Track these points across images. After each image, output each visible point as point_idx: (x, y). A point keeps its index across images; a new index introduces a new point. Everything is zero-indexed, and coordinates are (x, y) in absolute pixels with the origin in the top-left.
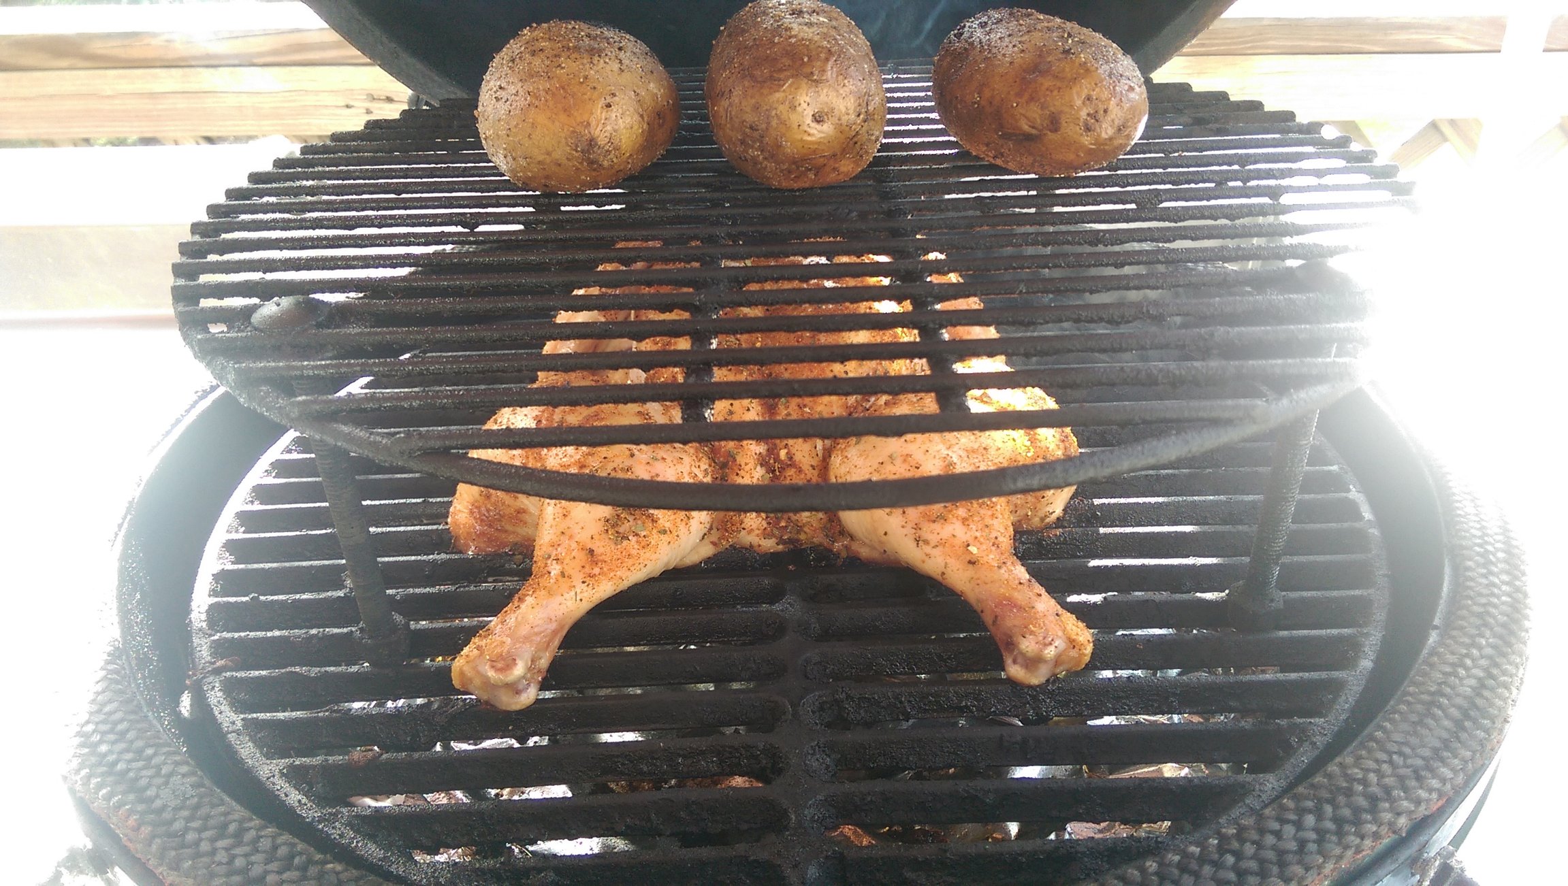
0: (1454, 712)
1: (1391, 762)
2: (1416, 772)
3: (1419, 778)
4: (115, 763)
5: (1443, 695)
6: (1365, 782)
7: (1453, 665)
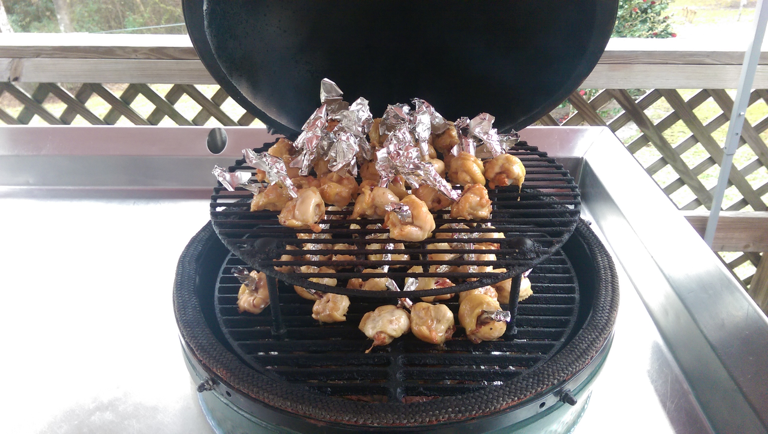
0: (578, 353)
3: (563, 370)
4: (215, 357)
5: (577, 348)
6: (548, 371)
7: (583, 340)
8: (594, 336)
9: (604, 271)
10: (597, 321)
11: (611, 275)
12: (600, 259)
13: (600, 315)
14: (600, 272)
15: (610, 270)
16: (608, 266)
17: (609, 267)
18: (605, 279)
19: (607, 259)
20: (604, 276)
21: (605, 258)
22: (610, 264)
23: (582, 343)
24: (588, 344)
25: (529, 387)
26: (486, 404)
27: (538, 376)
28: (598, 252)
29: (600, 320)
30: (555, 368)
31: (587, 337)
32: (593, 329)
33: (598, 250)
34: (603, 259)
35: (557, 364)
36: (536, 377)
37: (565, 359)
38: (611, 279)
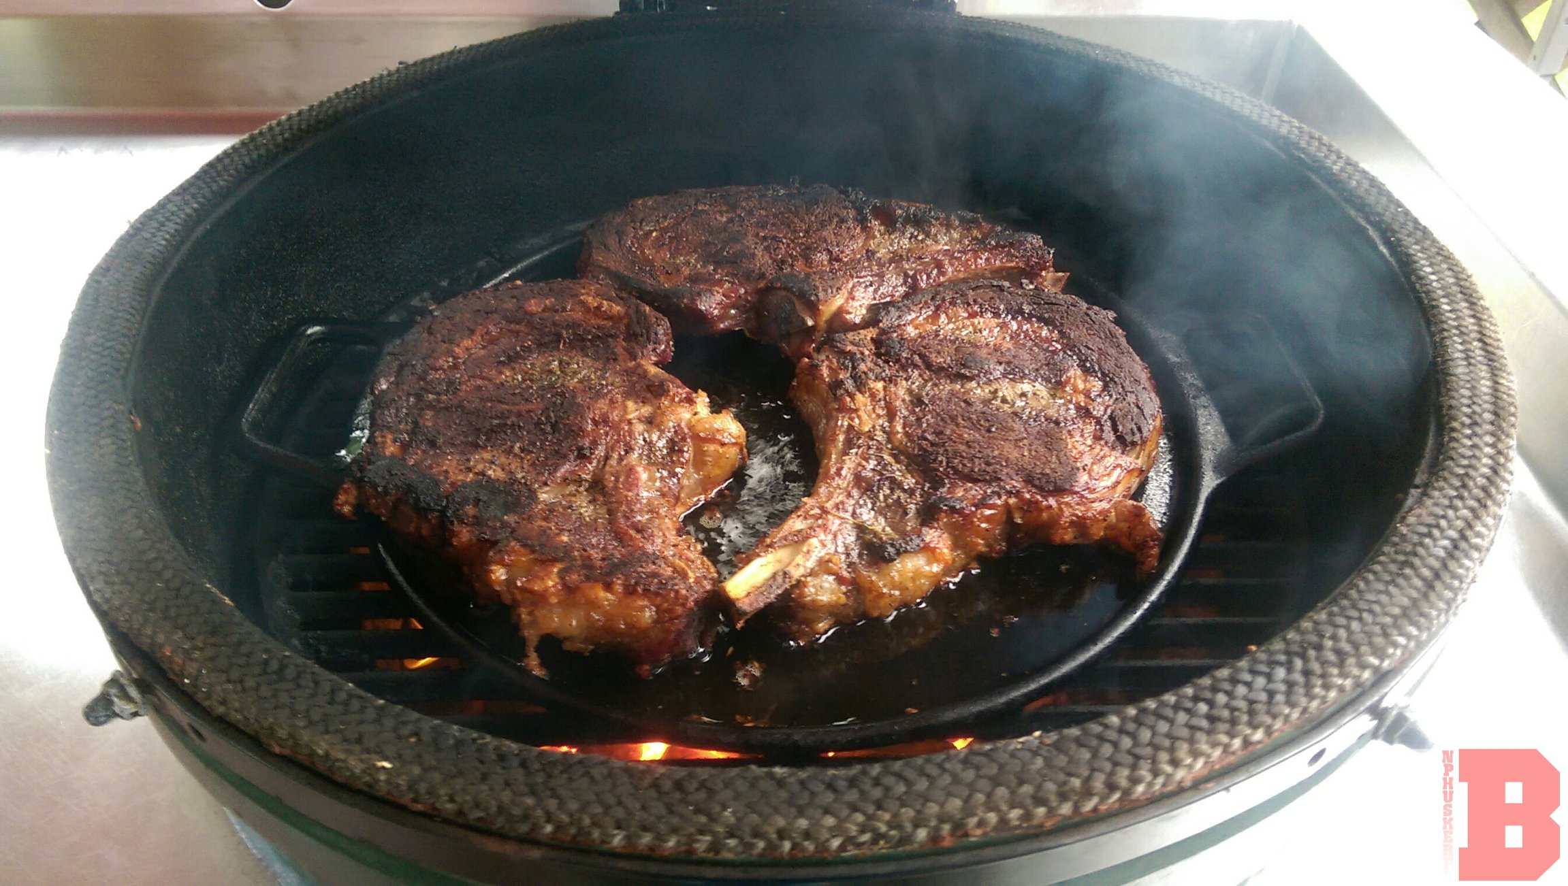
1: (1361, 619)
2: (1383, 627)
5: (1417, 555)
7: (1429, 526)
8: (1465, 512)
9: (1447, 304)
10: (1465, 462)
11: (1474, 316)
12: (1429, 270)
13: (1469, 443)
14: (1438, 307)
15: (1467, 301)
16: (1458, 289)
17: (1461, 292)
18: (1457, 328)
19: (1450, 269)
20: (1454, 320)
21: (1445, 266)
22: (1462, 283)
23: (1430, 535)
24: (1453, 540)
25: (1280, 698)
26: (1134, 767)
27: (1303, 656)
28: (1418, 247)
29: (1470, 457)
30: (1355, 625)
31: (1444, 517)
32: (1456, 489)
33: (1416, 244)
34: (1437, 268)
35: (1360, 611)
36: (1298, 663)
37: (1387, 593)
38: (1476, 328)
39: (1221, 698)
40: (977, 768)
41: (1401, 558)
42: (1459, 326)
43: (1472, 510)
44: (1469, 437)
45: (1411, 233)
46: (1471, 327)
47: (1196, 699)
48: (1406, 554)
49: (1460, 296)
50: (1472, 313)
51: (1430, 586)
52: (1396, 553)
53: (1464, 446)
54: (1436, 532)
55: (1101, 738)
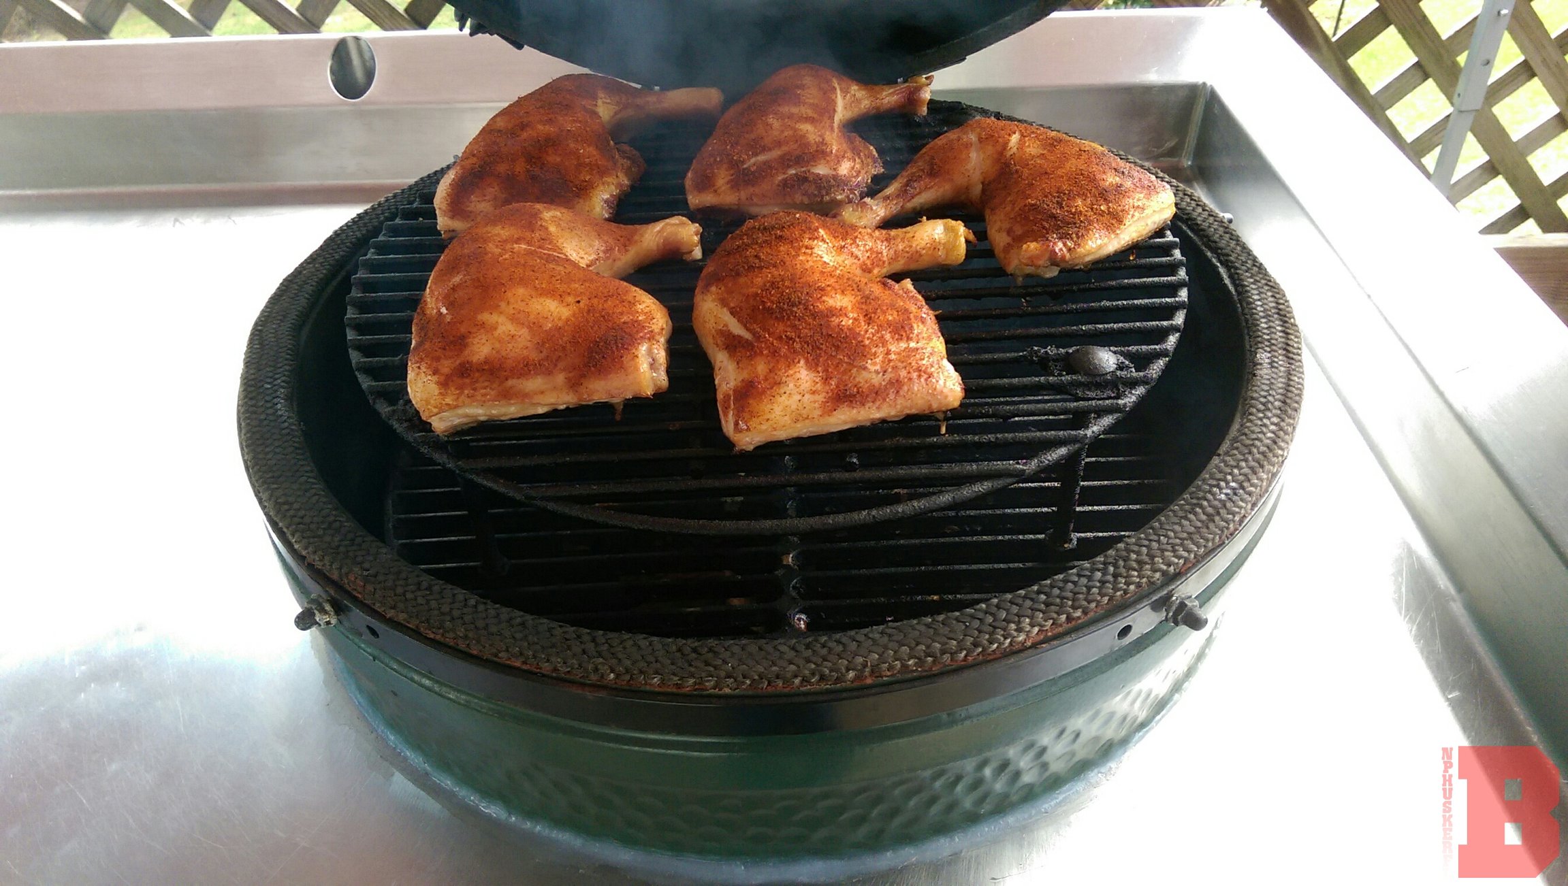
0: (1210, 510)
1: (1159, 541)
2: (1173, 546)
3: (1174, 551)
5: (1206, 499)
6: (1138, 553)
7: (1220, 479)
8: (1246, 470)
9: (1266, 323)
10: (1254, 436)
11: (1284, 331)
12: (1257, 297)
13: (1260, 423)
14: (1258, 325)
15: (1281, 320)
16: (1276, 311)
17: (1278, 314)
18: (1268, 340)
19: (1273, 296)
20: (1268, 334)
21: (1270, 294)
22: (1281, 307)
23: (1218, 486)
24: (1234, 489)
25: (1095, 590)
26: (991, 634)
27: (1116, 566)
28: (1252, 280)
29: (1259, 433)
30: (1155, 545)
31: (1230, 474)
32: (1244, 455)
33: (1251, 277)
34: (1263, 296)
35: (1159, 535)
36: (1111, 569)
37: (1180, 524)
38: (1283, 340)
39: (1056, 591)
40: (890, 636)
41: (1194, 501)
42: (1271, 339)
43: (1252, 468)
44: (1261, 419)
45: (1249, 269)
46: (1280, 340)
47: (1039, 592)
48: (1198, 499)
49: (1276, 316)
50: (1284, 329)
51: (1211, 518)
52: (1192, 498)
53: (1256, 425)
54: (1223, 484)
55: (973, 617)
